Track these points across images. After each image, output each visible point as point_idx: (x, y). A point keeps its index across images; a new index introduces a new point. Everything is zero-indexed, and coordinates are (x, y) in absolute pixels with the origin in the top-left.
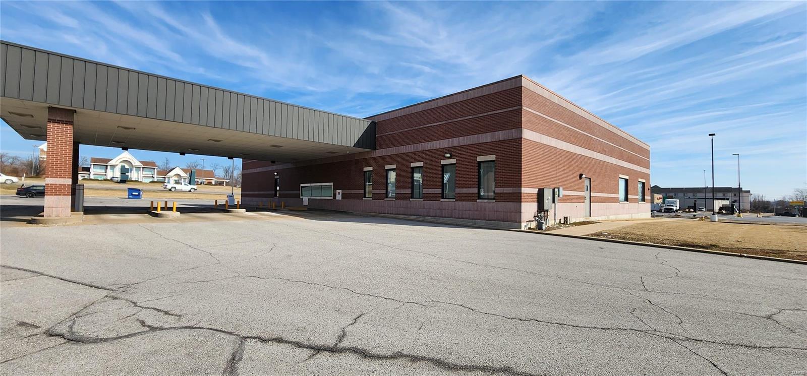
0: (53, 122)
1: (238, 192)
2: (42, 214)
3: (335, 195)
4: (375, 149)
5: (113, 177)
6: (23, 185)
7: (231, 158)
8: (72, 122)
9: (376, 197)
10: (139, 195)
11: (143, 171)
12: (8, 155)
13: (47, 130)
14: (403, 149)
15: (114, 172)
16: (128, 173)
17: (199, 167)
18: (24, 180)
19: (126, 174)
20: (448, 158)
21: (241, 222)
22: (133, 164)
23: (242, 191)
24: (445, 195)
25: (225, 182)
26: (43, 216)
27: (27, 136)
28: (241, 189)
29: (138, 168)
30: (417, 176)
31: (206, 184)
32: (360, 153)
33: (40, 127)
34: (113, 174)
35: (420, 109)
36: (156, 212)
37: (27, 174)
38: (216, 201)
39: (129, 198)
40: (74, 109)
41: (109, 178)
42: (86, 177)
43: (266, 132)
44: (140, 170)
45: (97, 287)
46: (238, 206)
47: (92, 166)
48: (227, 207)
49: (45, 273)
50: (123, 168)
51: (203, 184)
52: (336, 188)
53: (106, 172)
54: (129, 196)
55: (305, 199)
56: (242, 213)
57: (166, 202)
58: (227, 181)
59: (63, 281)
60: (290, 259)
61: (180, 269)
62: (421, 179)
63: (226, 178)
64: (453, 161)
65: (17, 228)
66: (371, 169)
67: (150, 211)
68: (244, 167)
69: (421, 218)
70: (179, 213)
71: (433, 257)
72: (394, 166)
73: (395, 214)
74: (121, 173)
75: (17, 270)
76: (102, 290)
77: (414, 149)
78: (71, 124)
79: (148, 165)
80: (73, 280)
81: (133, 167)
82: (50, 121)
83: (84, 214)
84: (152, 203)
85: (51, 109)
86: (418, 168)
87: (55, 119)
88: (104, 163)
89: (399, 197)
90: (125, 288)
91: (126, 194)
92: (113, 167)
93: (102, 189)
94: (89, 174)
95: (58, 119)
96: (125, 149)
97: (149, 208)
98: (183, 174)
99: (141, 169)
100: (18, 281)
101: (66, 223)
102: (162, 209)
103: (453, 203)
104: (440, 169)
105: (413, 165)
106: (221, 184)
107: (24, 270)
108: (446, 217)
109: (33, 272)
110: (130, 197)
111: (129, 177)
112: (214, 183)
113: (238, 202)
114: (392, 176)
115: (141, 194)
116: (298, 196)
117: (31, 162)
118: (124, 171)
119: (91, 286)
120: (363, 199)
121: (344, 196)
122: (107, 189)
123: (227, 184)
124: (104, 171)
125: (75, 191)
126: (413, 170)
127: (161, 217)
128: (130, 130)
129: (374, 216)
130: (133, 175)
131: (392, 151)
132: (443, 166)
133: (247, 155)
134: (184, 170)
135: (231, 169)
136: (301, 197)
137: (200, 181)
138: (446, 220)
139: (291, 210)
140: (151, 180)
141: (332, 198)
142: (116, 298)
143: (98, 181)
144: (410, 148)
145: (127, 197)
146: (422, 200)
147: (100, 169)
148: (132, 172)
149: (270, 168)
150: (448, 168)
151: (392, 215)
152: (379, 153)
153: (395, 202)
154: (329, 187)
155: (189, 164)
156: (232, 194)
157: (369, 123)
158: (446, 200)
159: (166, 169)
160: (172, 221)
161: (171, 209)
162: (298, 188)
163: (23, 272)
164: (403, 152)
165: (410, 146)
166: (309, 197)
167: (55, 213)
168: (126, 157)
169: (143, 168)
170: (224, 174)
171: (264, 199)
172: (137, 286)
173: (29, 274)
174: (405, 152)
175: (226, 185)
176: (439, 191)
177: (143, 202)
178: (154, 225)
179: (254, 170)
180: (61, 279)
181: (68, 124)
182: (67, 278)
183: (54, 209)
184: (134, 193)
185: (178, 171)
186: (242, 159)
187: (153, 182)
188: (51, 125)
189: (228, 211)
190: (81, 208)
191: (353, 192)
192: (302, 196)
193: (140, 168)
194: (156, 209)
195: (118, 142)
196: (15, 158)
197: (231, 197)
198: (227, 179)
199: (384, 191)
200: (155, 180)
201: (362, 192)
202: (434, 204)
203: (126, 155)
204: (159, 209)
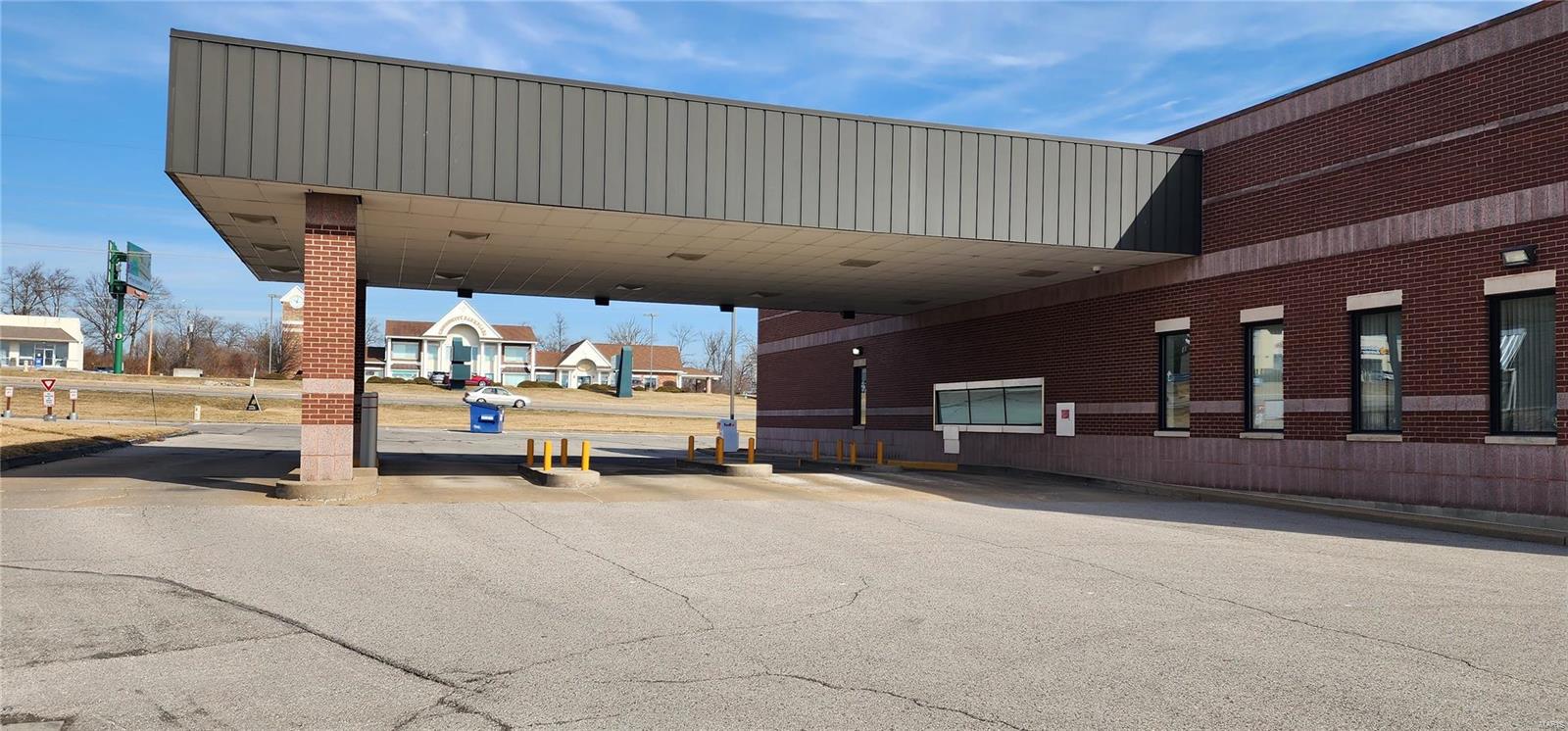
0: (316, 232)
1: (747, 409)
2: (294, 472)
3: (1050, 422)
4: (1198, 252)
5: (436, 373)
6: (253, 397)
7: (727, 307)
8: (354, 228)
9: (1202, 426)
10: (495, 422)
11: (503, 353)
12: (222, 322)
13: (304, 252)
14: (1312, 246)
15: (436, 359)
16: (469, 360)
17: (640, 340)
18: (255, 386)
19: (466, 363)
20: (1516, 269)
21: (762, 503)
22: (481, 336)
23: (759, 408)
24: (1504, 417)
25: (709, 382)
26: (297, 478)
27: (263, 273)
28: (755, 402)
29: (491, 344)
30: (1374, 345)
31: (660, 389)
32: (1140, 269)
33: (288, 247)
34: (436, 366)
35: (1387, 79)
36: (540, 470)
37: (259, 368)
38: (692, 439)
39: (473, 431)
40: (357, 193)
41: (425, 376)
42: (376, 374)
43: (828, 221)
44: (497, 354)
45: (419, 675)
46: (751, 455)
47: (389, 343)
48: (721, 456)
49: (311, 626)
50: (457, 346)
51: (651, 389)
52: (1053, 397)
53: (419, 360)
54: (472, 424)
55: (951, 436)
56: (762, 476)
57: (564, 442)
58: (716, 378)
59: (347, 650)
60: (916, 631)
61: (610, 639)
62: (1385, 358)
63: (711, 369)
64: (1545, 279)
65: (250, 507)
66: (1183, 323)
67: (523, 467)
68: (765, 333)
69: (1399, 512)
70: (598, 473)
71: (1464, 668)
72: (1276, 312)
73: (1284, 492)
74: (453, 362)
75: (257, 615)
76: (430, 682)
77: (1357, 243)
78: (353, 234)
79: (514, 338)
80: (369, 649)
81: (479, 344)
82: (311, 228)
83: (380, 474)
84: (531, 443)
85: (311, 197)
86: (1383, 315)
87: (318, 223)
88: (412, 334)
89: (1295, 425)
90: (484, 681)
91: (465, 420)
92: (435, 343)
93: (412, 406)
94: (383, 366)
95: (327, 223)
96: (465, 293)
97: (522, 458)
98: (600, 361)
99: (500, 348)
100: (261, 641)
101: (344, 497)
102: (556, 461)
103: (1544, 452)
104: (1480, 318)
105: (1355, 303)
106: (698, 387)
107: (271, 615)
108: (1512, 510)
109: (287, 621)
110: (476, 427)
111: (472, 371)
112: (679, 385)
113: (751, 440)
114: (1268, 348)
115: (501, 419)
116: (925, 424)
117: (266, 338)
118: (460, 356)
119: (407, 671)
120: (1157, 433)
121: (1083, 423)
122: (423, 407)
123: (717, 388)
124: (414, 356)
125: (361, 410)
126: (1358, 322)
127: (554, 485)
128: (478, 240)
129: (1199, 498)
130: (481, 365)
131: (1268, 253)
132: (1496, 300)
133: (772, 295)
134: (602, 348)
135: (726, 342)
136: (937, 428)
137: (644, 379)
138: (1510, 521)
139: (905, 470)
140: (521, 379)
141: (1040, 430)
142: (463, 709)
143: (402, 386)
144: (1345, 239)
145: (468, 427)
146: (1399, 438)
147: (407, 352)
148: (479, 356)
149: (837, 336)
150: (1520, 309)
151: (1273, 496)
152: (1213, 265)
153: (1283, 450)
154: (1028, 394)
155: (616, 330)
156: (732, 417)
157: (1173, 159)
158: (1511, 440)
159: (558, 347)
160: (577, 496)
161: (576, 462)
162: (925, 397)
163: (268, 620)
164: (1311, 256)
165: (1341, 230)
166: (963, 428)
167: (321, 472)
168: (464, 315)
169: (503, 345)
170: (707, 357)
171: (823, 433)
172: (509, 680)
173: (280, 626)
174: (1319, 253)
175: (713, 391)
176: (1479, 402)
177: (506, 442)
178: (538, 507)
179: (795, 343)
180: (344, 646)
181: (345, 234)
182: (355, 642)
183: (319, 458)
184: (486, 417)
185: (586, 351)
186: (755, 311)
187: (525, 385)
188: (312, 240)
189: (721, 471)
190: (372, 459)
191: (1117, 408)
192: (939, 422)
193: (496, 344)
194: (540, 460)
195: (449, 276)
196: (235, 329)
197: (729, 425)
198: (715, 373)
199: (1235, 407)
200: (533, 379)
201: (1150, 407)
202: (1457, 455)
203: (463, 310)
204: (548, 461)
